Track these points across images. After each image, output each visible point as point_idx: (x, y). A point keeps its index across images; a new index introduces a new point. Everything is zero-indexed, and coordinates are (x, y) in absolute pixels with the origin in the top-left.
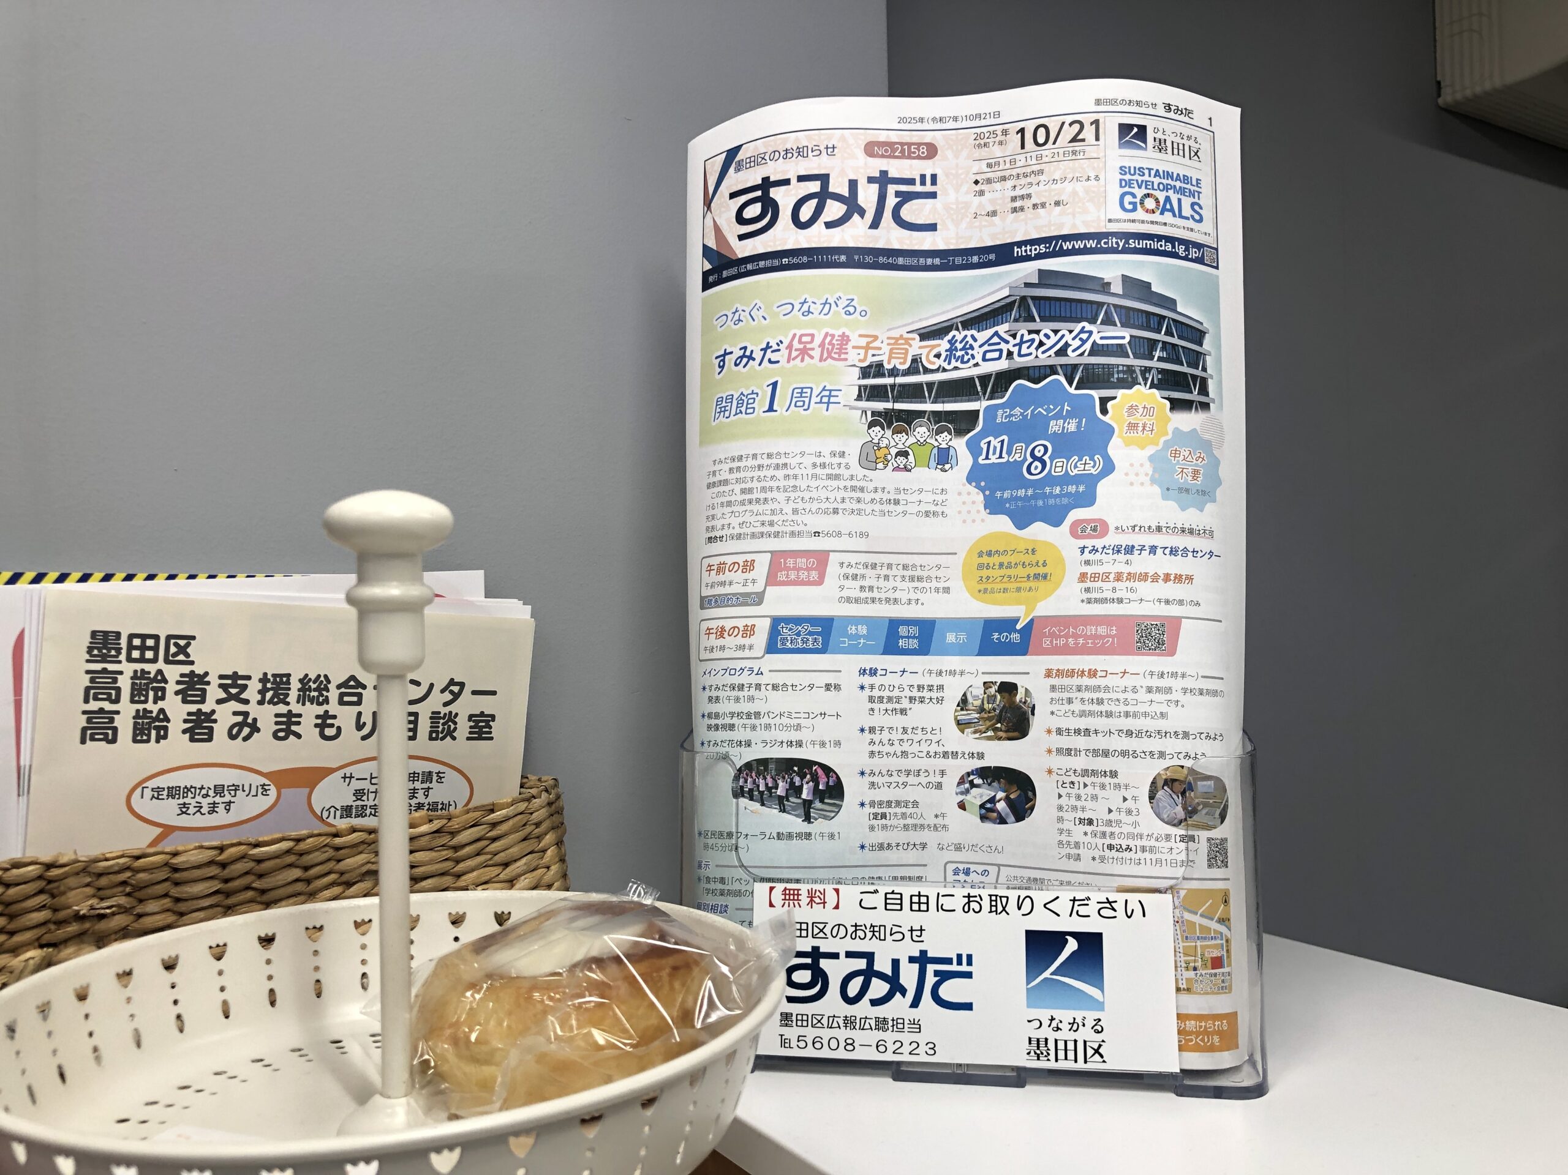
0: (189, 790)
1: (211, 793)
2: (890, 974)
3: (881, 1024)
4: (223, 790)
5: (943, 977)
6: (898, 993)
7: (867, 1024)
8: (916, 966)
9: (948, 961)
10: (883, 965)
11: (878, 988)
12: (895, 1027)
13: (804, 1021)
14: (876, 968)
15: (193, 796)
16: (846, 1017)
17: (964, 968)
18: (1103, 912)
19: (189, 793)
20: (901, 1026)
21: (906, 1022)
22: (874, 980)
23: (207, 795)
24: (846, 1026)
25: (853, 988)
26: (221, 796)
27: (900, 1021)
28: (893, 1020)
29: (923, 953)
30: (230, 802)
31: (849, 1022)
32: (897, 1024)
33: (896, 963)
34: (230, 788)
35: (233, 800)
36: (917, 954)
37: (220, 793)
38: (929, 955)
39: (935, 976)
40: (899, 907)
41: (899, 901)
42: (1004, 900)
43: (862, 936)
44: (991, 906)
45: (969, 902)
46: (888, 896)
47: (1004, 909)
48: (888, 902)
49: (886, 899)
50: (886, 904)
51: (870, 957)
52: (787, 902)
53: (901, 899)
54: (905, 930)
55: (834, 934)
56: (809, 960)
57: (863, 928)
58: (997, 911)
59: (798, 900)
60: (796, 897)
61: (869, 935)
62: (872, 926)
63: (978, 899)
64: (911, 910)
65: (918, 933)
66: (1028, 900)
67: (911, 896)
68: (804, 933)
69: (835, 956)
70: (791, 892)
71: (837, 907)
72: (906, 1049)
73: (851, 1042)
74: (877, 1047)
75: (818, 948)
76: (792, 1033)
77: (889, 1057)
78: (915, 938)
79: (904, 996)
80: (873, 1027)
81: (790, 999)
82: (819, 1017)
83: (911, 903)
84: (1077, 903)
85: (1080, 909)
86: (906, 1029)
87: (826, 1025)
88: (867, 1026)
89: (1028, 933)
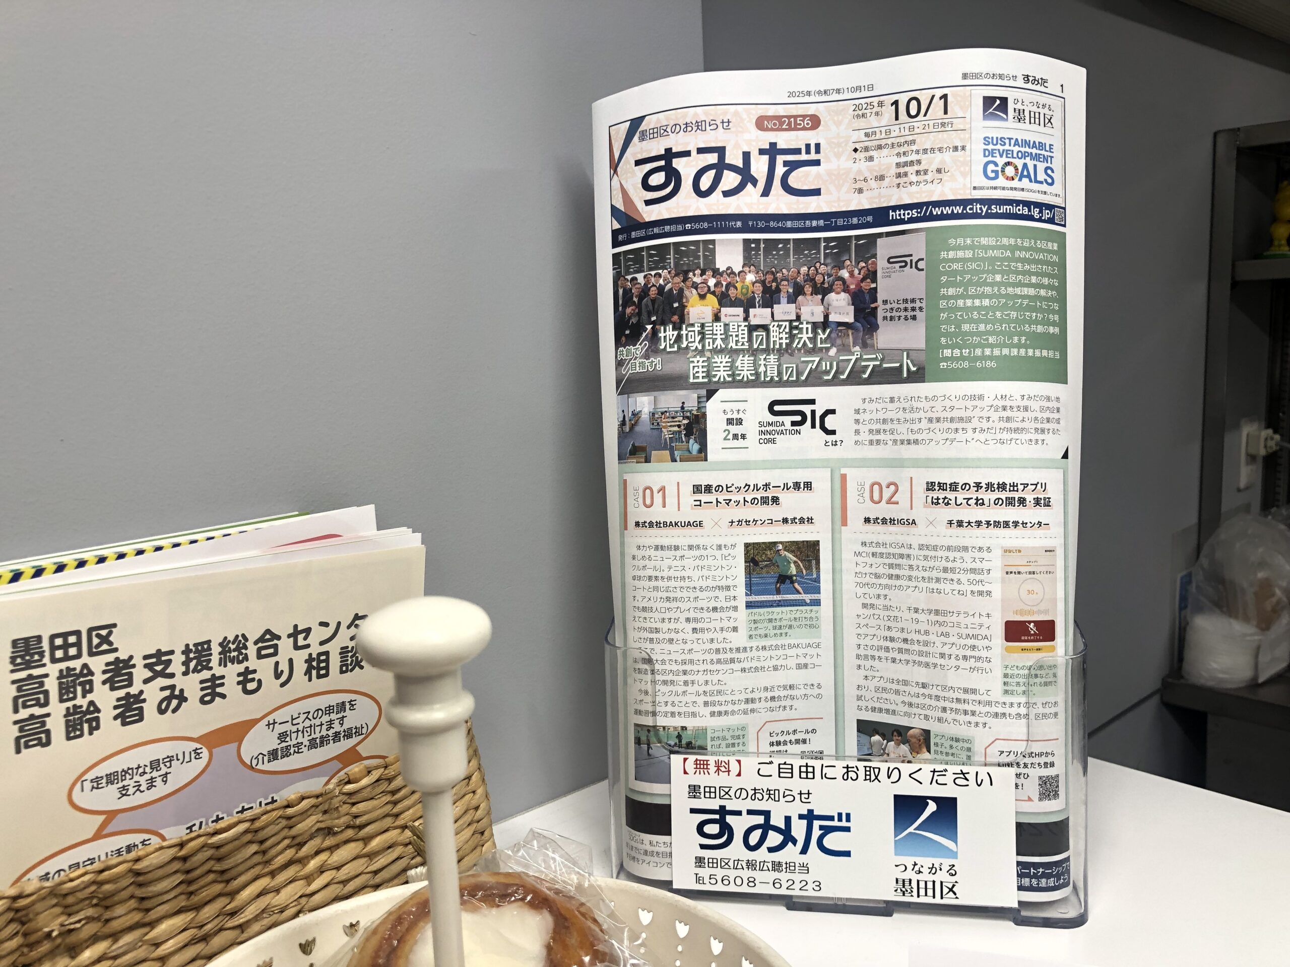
0: (126, 772)
1: (148, 770)
2: (784, 828)
3: (777, 866)
4: (159, 765)
5: (827, 830)
6: (790, 844)
7: (765, 866)
8: (805, 822)
9: (831, 818)
10: (777, 821)
11: (774, 839)
12: (788, 869)
13: (714, 863)
14: (772, 823)
15: (131, 777)
16: (748, 861)
17: (844, 824)
18: (958, 781)
19: (127, 775)
20: (793, 868)
21: (797, 865)
22: (771, 833)
23: (144, 773)
24: (748, 868)
25: (754, 838)
26: (157, 771)
27: (791, 864)
28: (786, 863)
29: (810, 811)
30: (167, 774)
31: (751, 865)
32: (790, 867)
33: (788, 820)
34: (165, 760)
35: (169, 770)
36: (806, 813)
37: (156, 768)
38: (815, 813)
39: (820, 830)
40: (790, 775)
41: (790, 771)
42: (877, 771)
43: (761, 798)
44: (866, 775)
45: (848, 772)
46: (781, 766)
47: (876, 778)
48: (781, 770)
49: (779, 768)
50: (779, 773)
51: (767, 814)
52: (698, 770)
53: (792, 769)
54: (795, 793)
55: (738, 796)
56: (717, 817)
57: (761, 791)
58: (870, 779)
59: (707, 768)
60: (705, 767)
61: (766, 797)
62: (768, 790)
63: (855, 769)
64: (800, 777)
65: (806, 796)
66: (896, 771)
67: (800, 767)
68: (713, 795)
69: (739, 813)
70: (702, 762)
71: (739, 775)
72: (797, 886)
73: (753, 880)
74: (774, 884)
75: (725, 807)
76: (705, 872)
77: (783, 891)
78: (804, 800)
79: (795, 845)
80: (771, 869)
81: (703, 847)
82: (726, 861)
83: (800, 772)
84: (936, 774)
85: (939, 778)
86: (797, 871)
87: (732, 867)
88: (765, 868)
89: (896, 797)
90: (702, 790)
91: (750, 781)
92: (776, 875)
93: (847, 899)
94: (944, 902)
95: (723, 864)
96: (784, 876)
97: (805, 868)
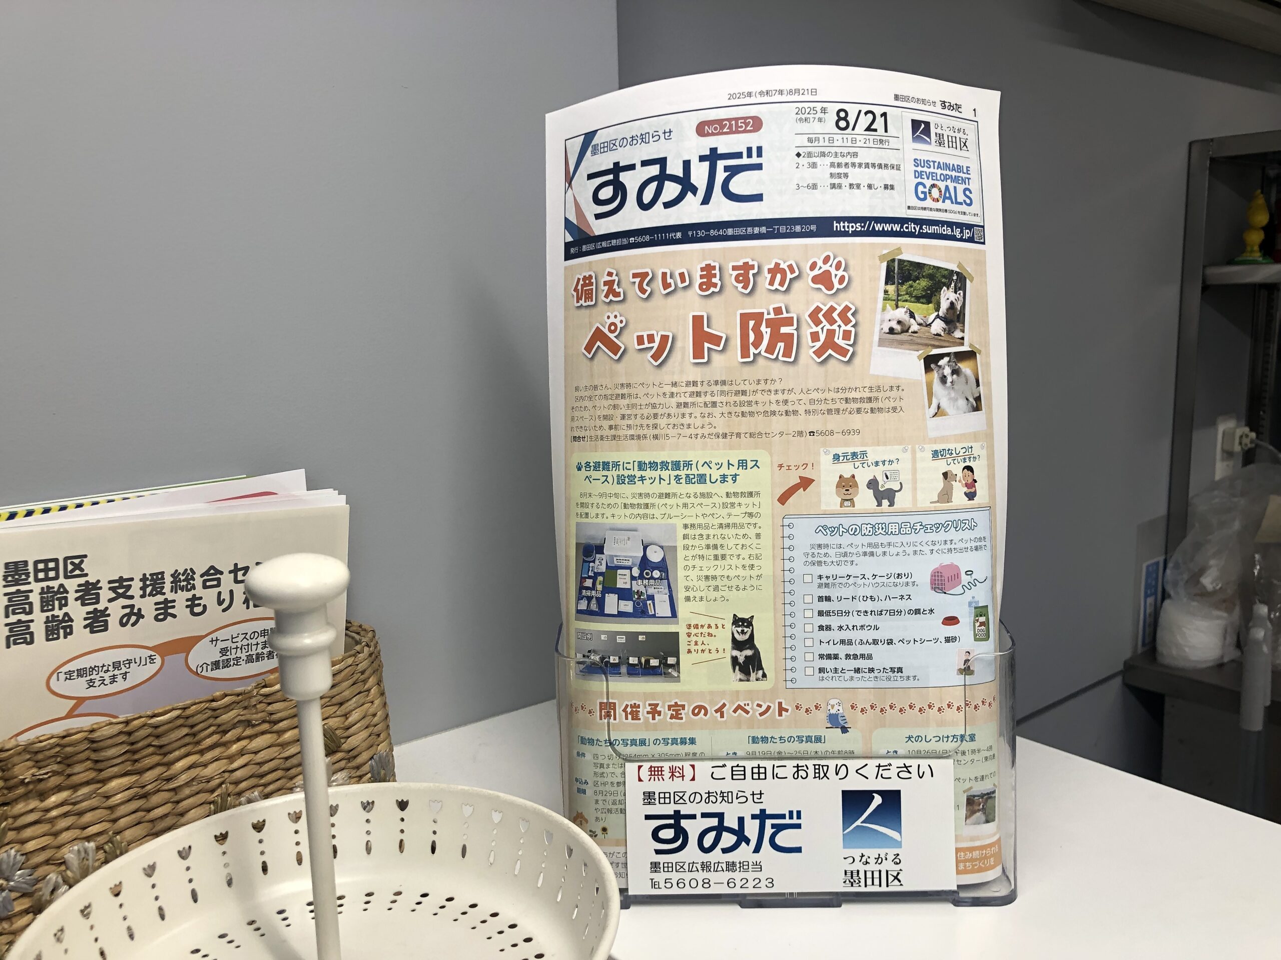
2: (737, 828)
3: (731, 866)
5: (778, 828)
6: (743, 843)
7: (720, 867)
8: (758, 821)
9: (783, 816)
10: (731, 822)
11: (728, 839)
12: (742, 868)
13: (669, 867)
14: (726, 824)
16: (703, 863)
17: (795, 821)
18: (902, 775)
20: (747, 867)
21: (751, 864)
22: (725, 834)
24: (703, 870)
25: (708, 840)
27: (745, 863)
28: (740, 863)
29: (763, 811)
31: (705, 867)
32: (744, 866)
33: (741, 820)
36: (758, 813)
38: (767, 812)
39: (772, 828)
40: (742, 777)
41: (743, 773)
42: (825, 768)
43: (714, 801)
44: (815, 773)
45: (798, 771)
46: (734, 769)
47: (825, 775)
48: (734, 773)
49: (732, 771)
50: (732, 775)
51: (720, 816)
52: (653, 777)
53: (744, 771)
54: (748, 794)
55: (692, 799)
56: (672, 821)
57: (715, 794)
58: (819, 777)
59: (661, 775)
60: (660, 773)
61: (720, 799)
62: (721, 792)
63: (805, 768)
64: (753, 779)
65: (759, 796)
66: (844, 767)
67: (752, 768)
68: (667, 801)
69: (693, 817)
70: (656, 769)
71: (693, 779)
72: (751, 884)
73: (707, 881)
74: (728, 884)
75: (679, 811)
76: (660, 877)
77: (737, 890)
78: (756, 800)
79: (748, 845)
80: (725, 869)
81: (658, 852)
82: (681, 864)
83: (753, 773)
84: (881, 768)
85: (884, 772)
86: (750, 869)
87: (687, 870)
88: (720, 869)
89: (843, 791)
90: (657, 796)
91: (704, 784)
92: (730, 875)
93: (799, 894)
94: (890, 889)
95: (679, 867)
96: (737, 876)
97: (758, 867)
